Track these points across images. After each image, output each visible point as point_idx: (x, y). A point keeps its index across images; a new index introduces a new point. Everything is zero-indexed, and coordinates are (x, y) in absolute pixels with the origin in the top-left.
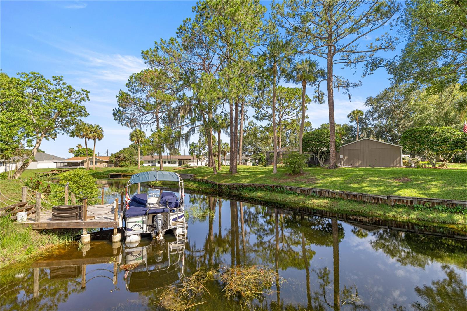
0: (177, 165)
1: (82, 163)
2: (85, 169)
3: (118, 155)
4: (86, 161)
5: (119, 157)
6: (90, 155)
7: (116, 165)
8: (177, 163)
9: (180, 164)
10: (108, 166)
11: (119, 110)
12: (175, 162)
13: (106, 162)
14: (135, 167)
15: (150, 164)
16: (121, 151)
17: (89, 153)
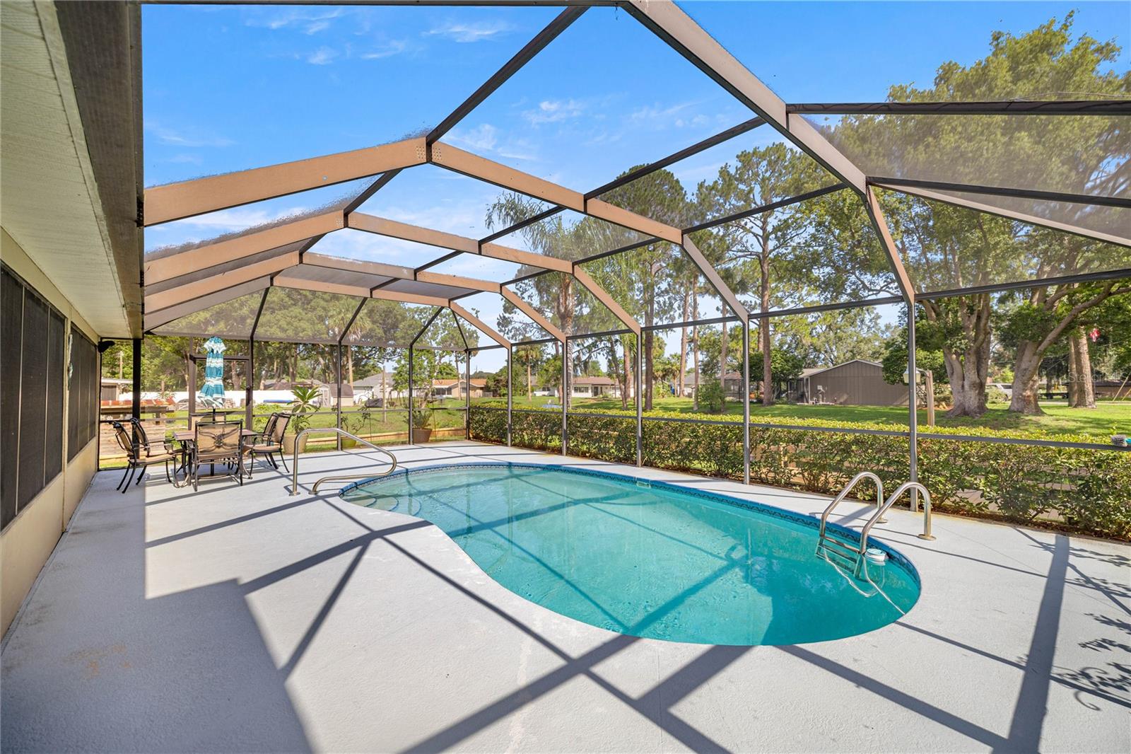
0: (589, 394)
1: (449, 390)
2: (454, 399)
3: (497, 378)
4: (455, 386)
5: (498, 381)
6: (450, 374)
7: (495, 393)
8: (590, 391)
9: (596, 394)
10: (484, 395)
11: (504, 317)
12: (586, 390)
13: (481, 388)
14: (522, 398)
15: (546, 393)
16: (501, 370)
17: (449, 371)
